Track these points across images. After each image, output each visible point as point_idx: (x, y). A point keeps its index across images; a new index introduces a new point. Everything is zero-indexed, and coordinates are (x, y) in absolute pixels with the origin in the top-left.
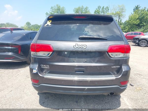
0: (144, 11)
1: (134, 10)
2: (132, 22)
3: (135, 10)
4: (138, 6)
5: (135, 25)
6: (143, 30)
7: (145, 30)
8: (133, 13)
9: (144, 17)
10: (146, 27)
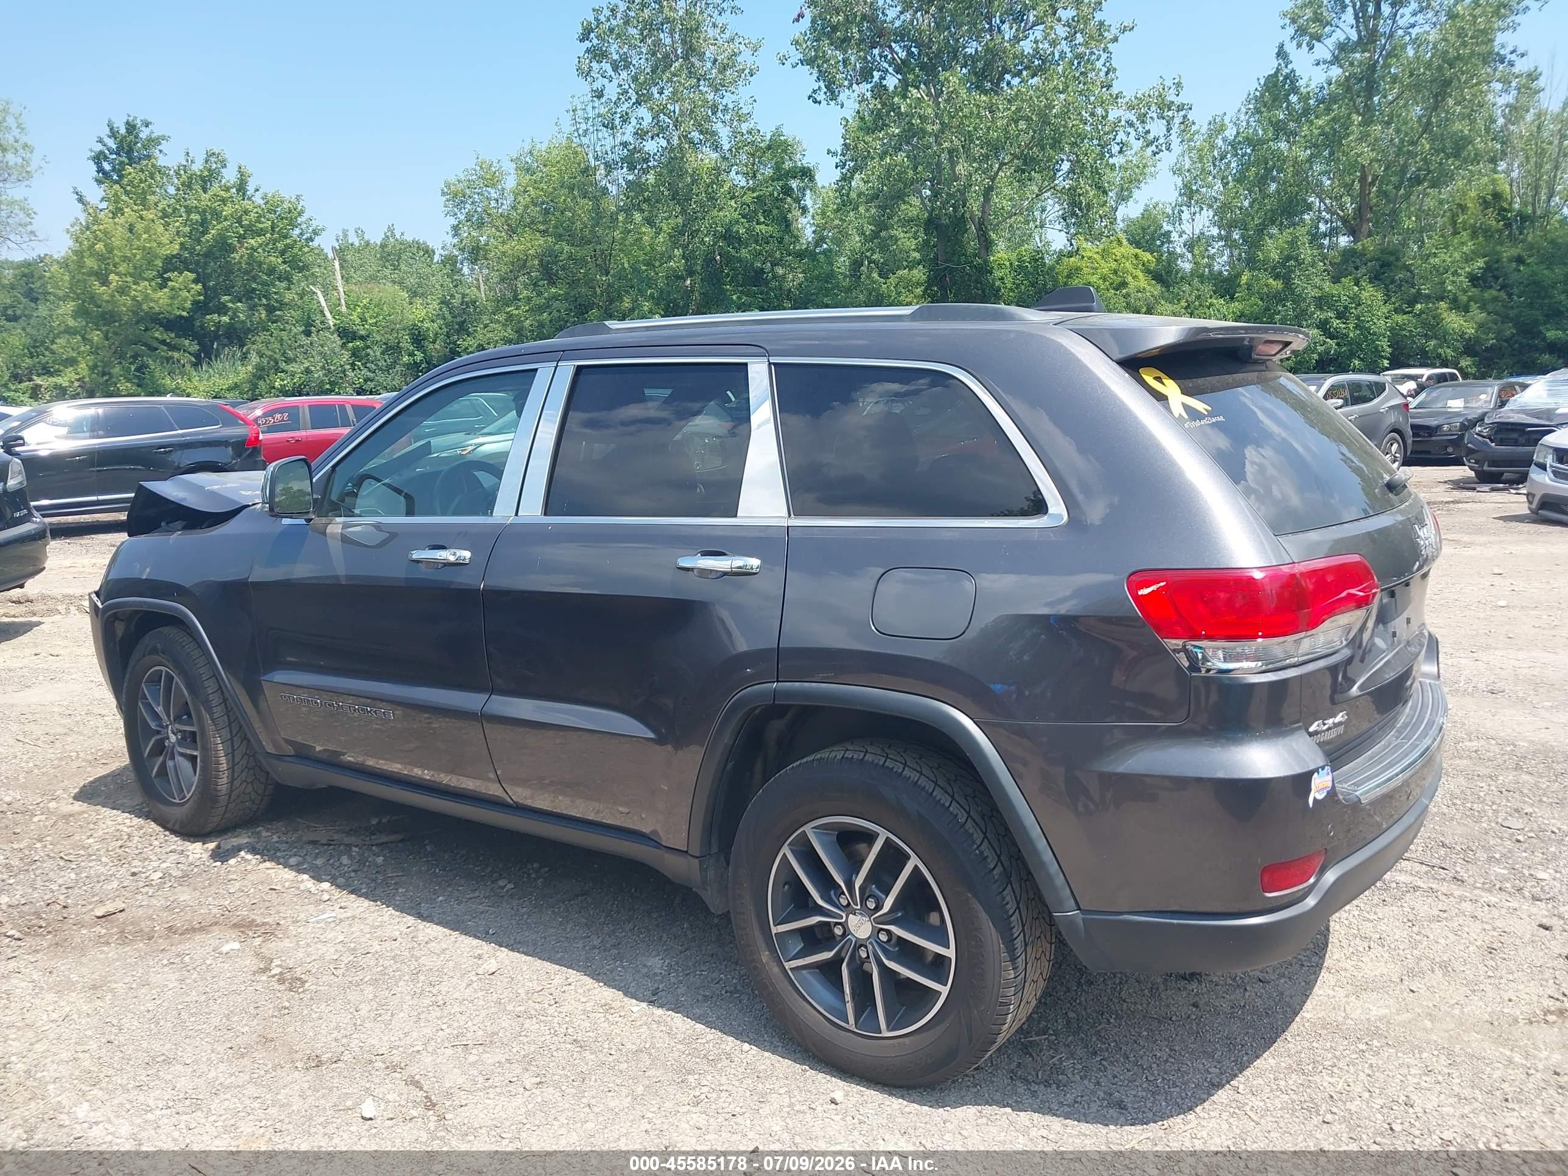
0: (215, 188)
1: (100, 170)
2: (123, 290)
3: (107, 166)
4: (131, 127)
5: (156, 320)
6: (245, 371)
7: (260, 373)
8: (95, 194)
9: (224, 247)
10: (267, 343)
